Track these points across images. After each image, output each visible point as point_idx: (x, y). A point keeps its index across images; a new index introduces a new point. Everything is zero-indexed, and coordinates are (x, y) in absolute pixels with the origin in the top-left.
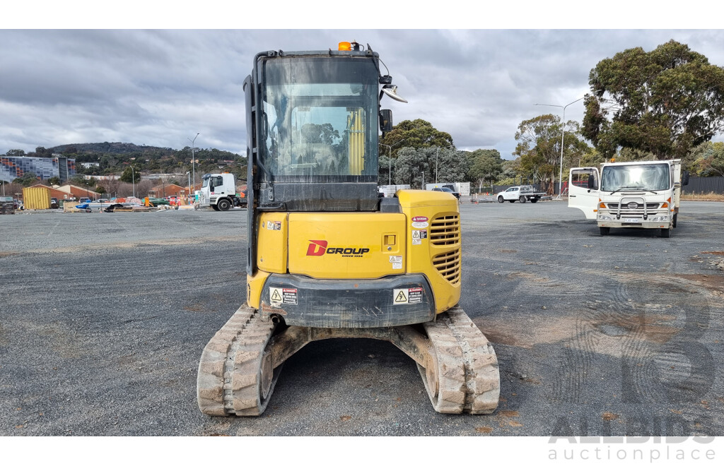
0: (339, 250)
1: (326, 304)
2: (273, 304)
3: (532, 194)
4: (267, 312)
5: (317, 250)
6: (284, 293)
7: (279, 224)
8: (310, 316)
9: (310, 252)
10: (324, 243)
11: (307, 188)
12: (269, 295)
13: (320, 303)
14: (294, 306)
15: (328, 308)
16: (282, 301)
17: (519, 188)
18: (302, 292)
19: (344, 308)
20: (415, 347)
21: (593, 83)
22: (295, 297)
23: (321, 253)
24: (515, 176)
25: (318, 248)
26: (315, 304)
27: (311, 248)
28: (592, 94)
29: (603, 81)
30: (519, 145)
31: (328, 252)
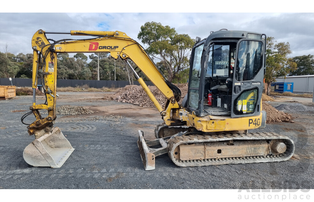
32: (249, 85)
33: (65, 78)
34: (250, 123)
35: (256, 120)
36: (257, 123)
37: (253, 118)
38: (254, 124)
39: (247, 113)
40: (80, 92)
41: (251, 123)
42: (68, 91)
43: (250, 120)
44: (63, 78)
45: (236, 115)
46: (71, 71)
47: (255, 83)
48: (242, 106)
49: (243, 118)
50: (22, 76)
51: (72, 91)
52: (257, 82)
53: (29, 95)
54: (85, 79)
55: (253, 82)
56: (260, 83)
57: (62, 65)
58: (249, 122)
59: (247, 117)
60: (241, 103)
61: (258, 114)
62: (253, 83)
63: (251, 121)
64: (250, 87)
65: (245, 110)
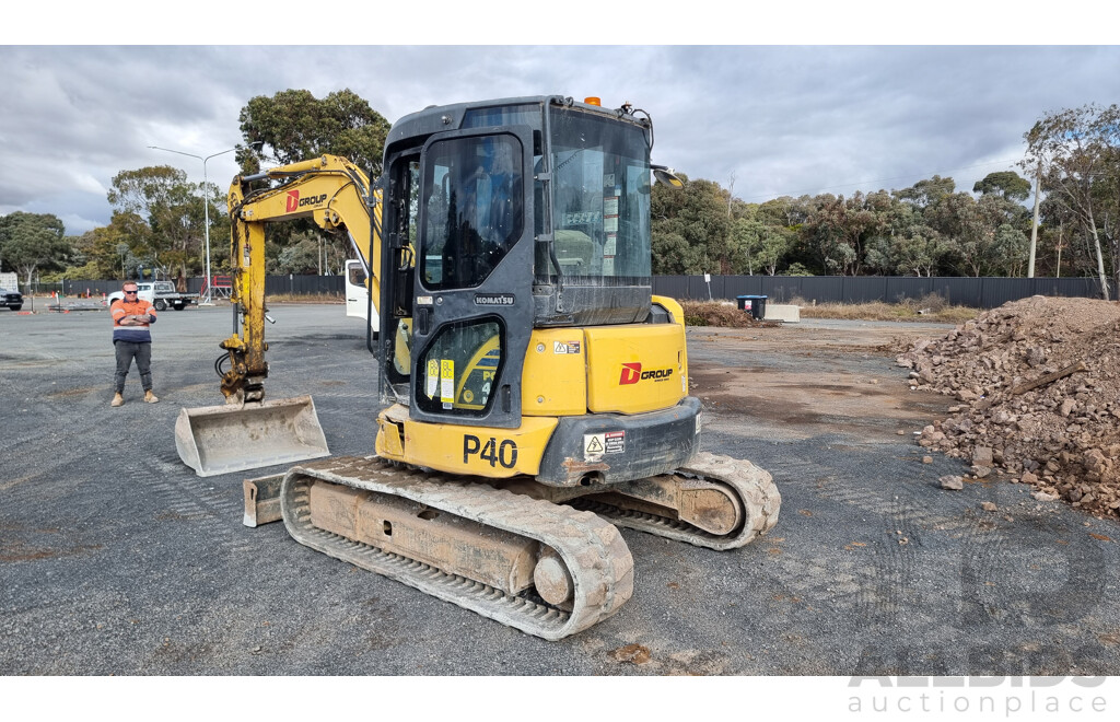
0: (652, 374)
1: (655, 445)
2: (588, 459)
3: (178, 296)
4: (579, 472)
5: (631, 377)
6: (606, 440)
7: (578, 345)
8: (637, 465)
9: (624, 380)
10: (637, 366)
11: (599, 292)
12: (582, 447)
13: (650, 445)
14: (620, 456)
15: (656, 449)
16: (603, 452)
17: (152, 285)
18: (631, 433)
19: (669, 447)
20: (659, 488)
21: (246, 130)
22: (622, 442)
23: (635, 380)
24: (84, 264)
25: (632, 374)
26: (644, 448)
27: (625, 372)
28: (245, 146)
29: (263, 128)
30: (115, 212)
31: (643, 378)
32: (463, 303)
33: (923, 272)
34: (467, 451)
35: (492, 442)
36: (497, 455)
37: (484, 434)
38: (483, 456)
39: (456, 411)
40: (903, 320)
41: (474, 451)
42: (863, 315)
43: (467, 438)
44: (917, 270)
45: (423, 410)
46: (946, 245)
47: (490, 300)
48: (439, 382)
49: (445, 427)
50: (791, 267)
51: (873, 316)
52: (498, 296)
53: (709, 324)
54: (1005, 274)
55: (480, 295)
56: (510, 301)
57: (917, 222)
58: (466, 444)
59: (457, 423)
60: (437, 372)
61: (504, 422)
62: (479, 300)
63: (472, 445)
64: (469, 312)
65: (448, 397)
